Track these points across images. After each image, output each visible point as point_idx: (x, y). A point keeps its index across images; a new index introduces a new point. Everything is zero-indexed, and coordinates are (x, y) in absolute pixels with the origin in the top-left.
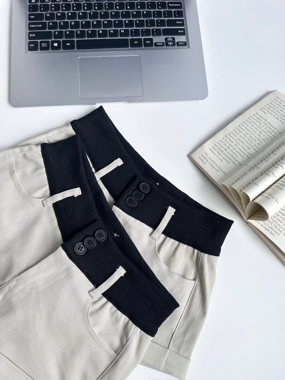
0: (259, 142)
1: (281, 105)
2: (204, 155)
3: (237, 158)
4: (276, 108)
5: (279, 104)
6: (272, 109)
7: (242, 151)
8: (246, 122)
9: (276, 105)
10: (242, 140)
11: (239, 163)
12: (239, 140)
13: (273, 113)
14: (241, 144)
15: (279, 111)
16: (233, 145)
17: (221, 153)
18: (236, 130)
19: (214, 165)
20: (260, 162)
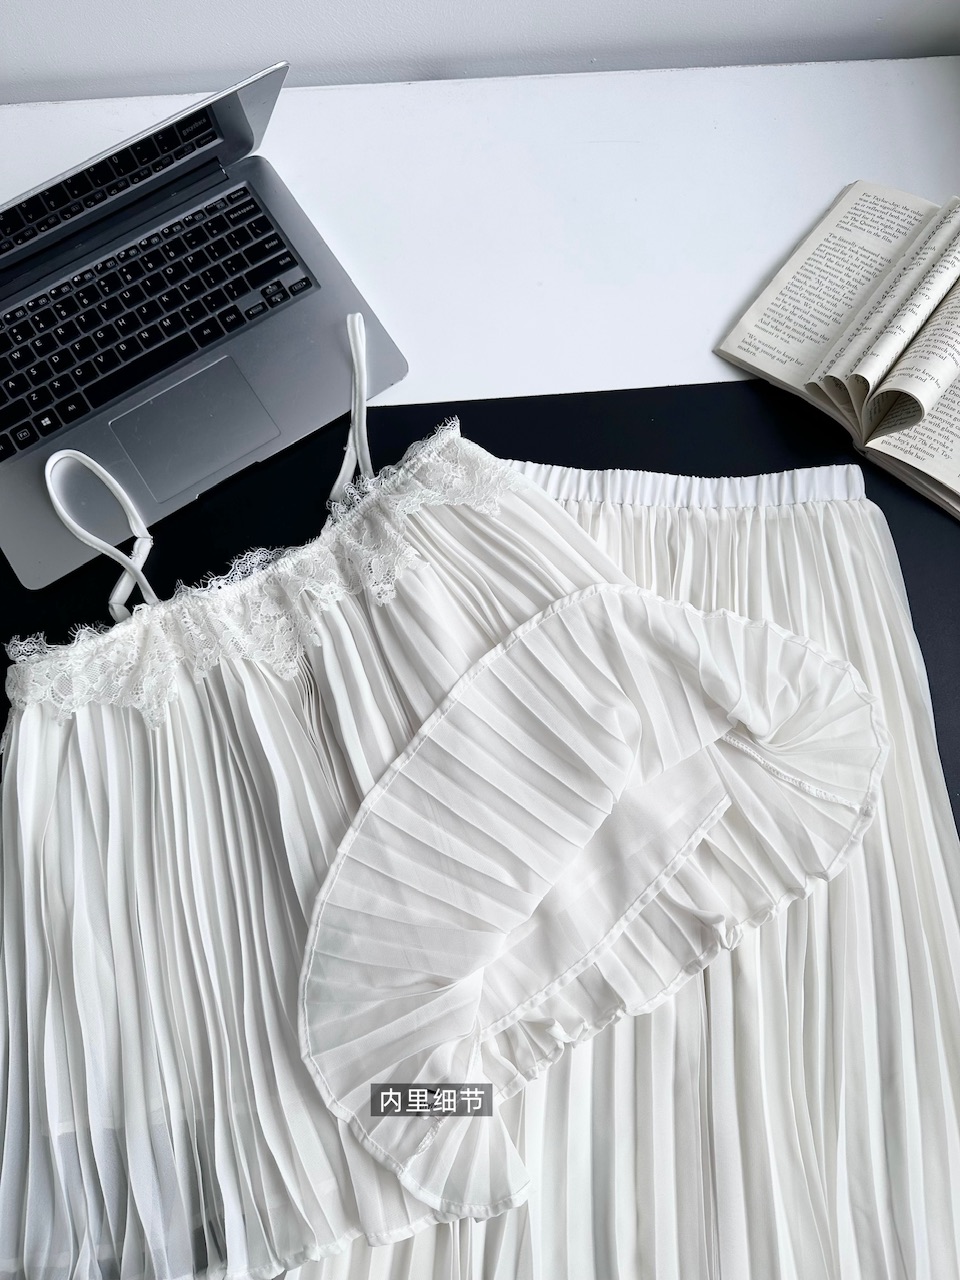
0: (851, 288)
1: (878, 208)
2: (748, 340)
3: (815, 329)
4: (867, 216)
5: (872, 206)
6: (860, 219)
7: (822, 313)
8: (816, 258)
9: (868, 210)
10: (817, 292)
11: (823, 337)
12: (810, 294)
13: (864, 227)
14: (817, 300)
15: (876, 219)
16: (801, 306)
17: (780, 327)
18: (798, 277)
19: (774, 353)
20: (864, 321)
